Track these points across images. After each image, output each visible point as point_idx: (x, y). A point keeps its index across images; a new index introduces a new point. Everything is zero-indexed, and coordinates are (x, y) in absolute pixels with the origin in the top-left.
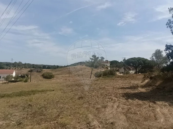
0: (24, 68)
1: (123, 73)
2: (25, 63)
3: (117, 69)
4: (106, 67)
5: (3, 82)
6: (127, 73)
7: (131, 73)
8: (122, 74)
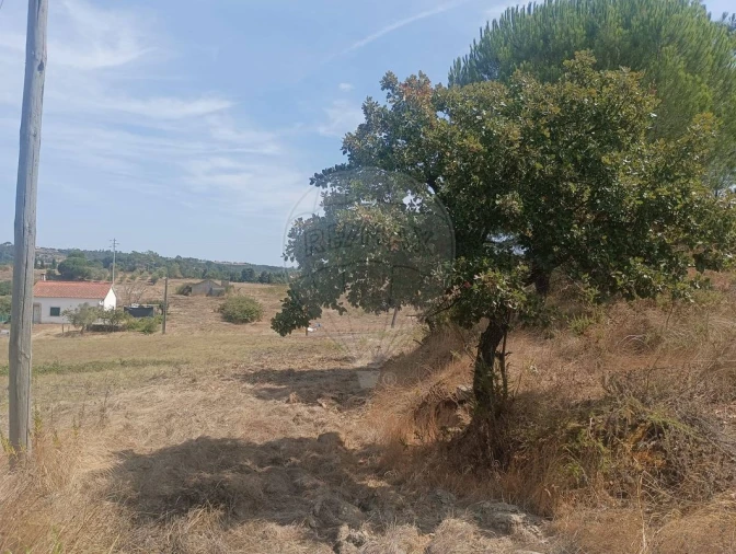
2: (178, 257)
5: (66, 330)
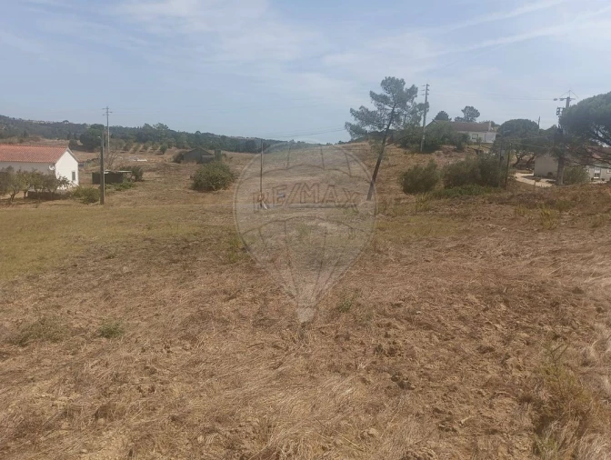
0: (173, 148)
1: (549, 176)
3: (526, 158)
4: (476, 147)
6: (575, 178)
7: (591, 176)
8: (543, 183)
